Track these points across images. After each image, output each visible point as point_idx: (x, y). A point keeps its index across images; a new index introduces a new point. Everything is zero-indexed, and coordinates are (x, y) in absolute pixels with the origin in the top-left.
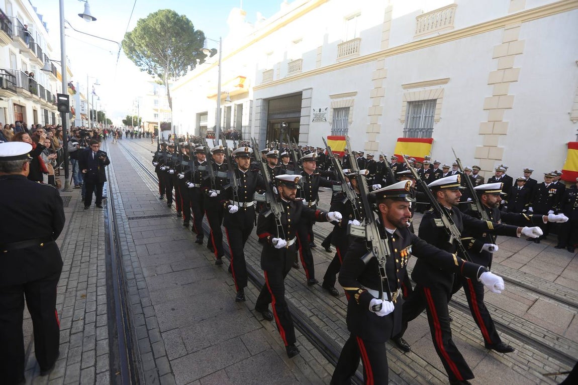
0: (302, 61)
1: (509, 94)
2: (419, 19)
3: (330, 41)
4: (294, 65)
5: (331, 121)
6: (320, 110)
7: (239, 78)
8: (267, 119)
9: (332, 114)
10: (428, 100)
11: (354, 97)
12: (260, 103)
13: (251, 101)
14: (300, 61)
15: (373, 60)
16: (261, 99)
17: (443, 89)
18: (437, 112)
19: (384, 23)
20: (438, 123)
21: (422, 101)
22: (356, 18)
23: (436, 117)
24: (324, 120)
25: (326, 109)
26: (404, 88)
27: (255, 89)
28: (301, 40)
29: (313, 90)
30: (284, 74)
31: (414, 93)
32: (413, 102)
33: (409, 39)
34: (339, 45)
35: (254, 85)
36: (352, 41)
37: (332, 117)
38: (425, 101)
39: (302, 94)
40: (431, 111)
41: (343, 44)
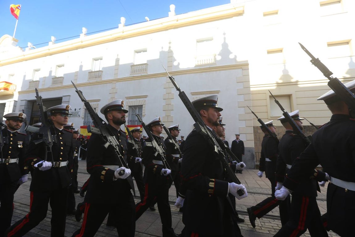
1: (172, 104)
2: (132, 67)
3: (84, 69)
4: (56, 80)
5: (83, 117)
6: (75, 110)
7: (4, 83)
8: (30, 116)
9: (84, 112)
10: (139, 106)
11: (98, 103)
12: (24, 103)
13: (15, 101)
14: (62, 78)
15: (109, 83)
16: (26, 100)
17: (145, 100)
18: (143, 111)
19: (115, 65)
20: (145, 117)
21: (136, 106)
22: (100, 60)
23: (143, 114)
24: (78, 116)
25: (80, 109)
26: (127, 99)
27: (19, 93)
28: (63, 66)
29: (71, 96)
30: (49, 84)
31: (132, 101)
32: (131, 106)
33: (127, 75)
34: (89, 73)
35: (20, 90)
36: (97, 71)
37: (83, 114)
38: (137, 106)
39: (62, 99)
40: (141, 111)
41: (92, 72)
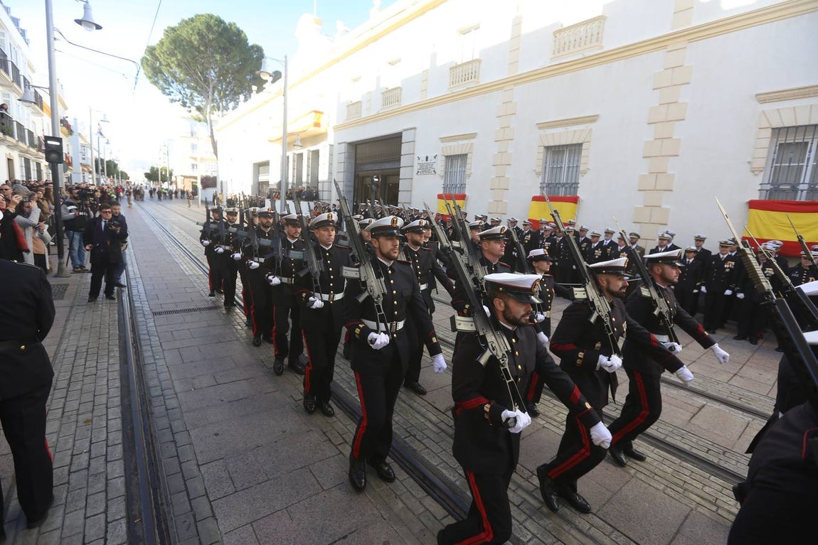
0: (401, 90)
1: (674, 137)
2: (557, 35)
3: (439, 63)
4: (391, 96)
5: (443, 174)
6: (427, 158)
7: (314, 113)
8: (353, 171)
9: (443, 163)
10: (572, 145)
11: (473, 141)
12: (343, 148)
13: (330, 145)
14: (399, 90)
15: (497, 90)
16: (345, 143)
17: (591, 130)
18: (583, 160)
19: (511, 39)
20: (586, 176)
21: (563, 146)
22: (473, 31)
23: (582, 168)
24: (433, 173)
25: (435, 157)
26: (540, 128)
27: (336, 129)
28: (399, 61)
29: (417, 130)
30: (376, 107)
31: (553, 135)
32: (551, 147)
33: (544, 62)
34: (451, 69)
35: (335, 124)
36: (468, 63)
37: (443, 168)
38: (567, 145)
39: (401, 137)
40: (576, 158)
41: (457, 67)
